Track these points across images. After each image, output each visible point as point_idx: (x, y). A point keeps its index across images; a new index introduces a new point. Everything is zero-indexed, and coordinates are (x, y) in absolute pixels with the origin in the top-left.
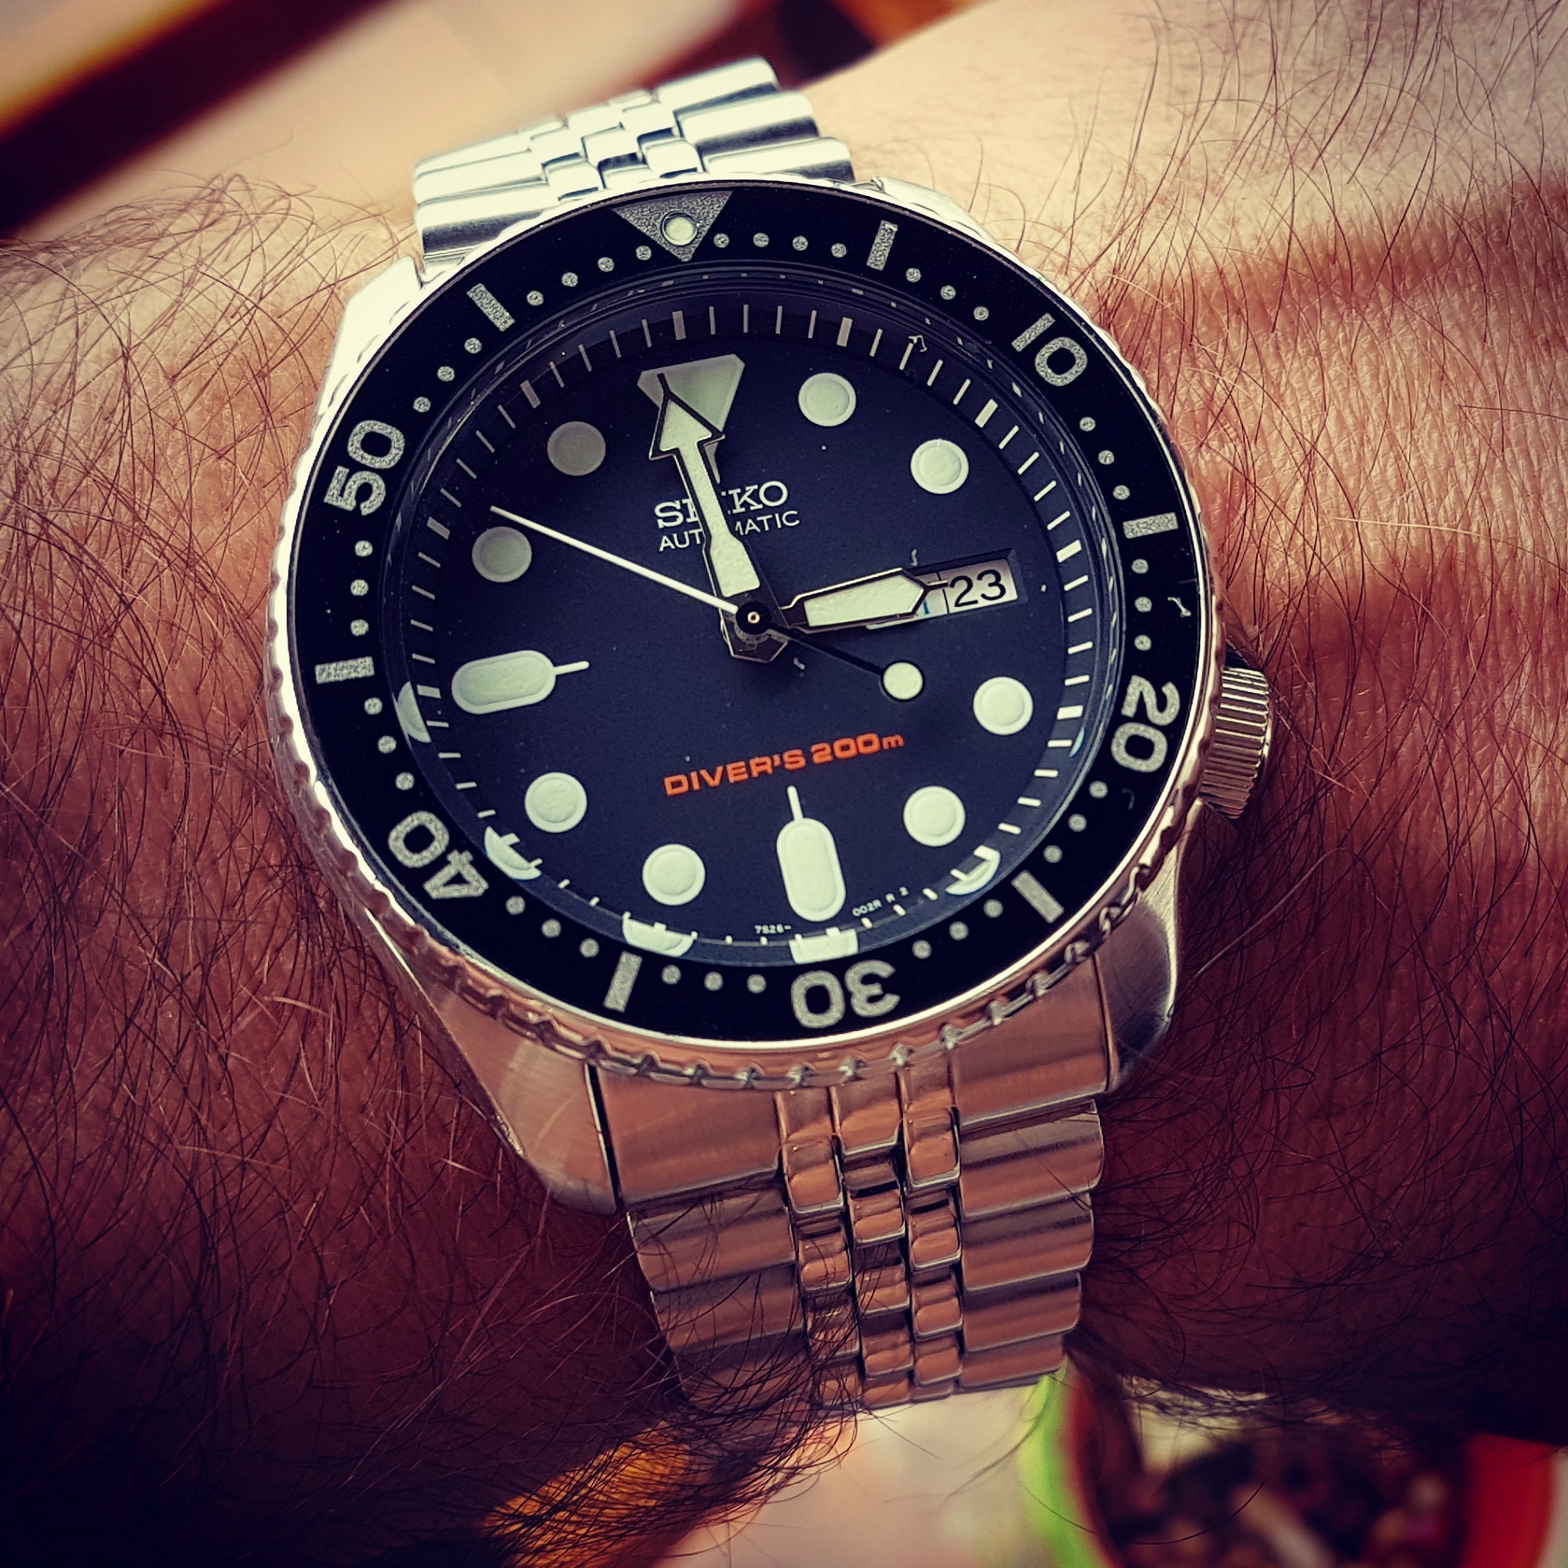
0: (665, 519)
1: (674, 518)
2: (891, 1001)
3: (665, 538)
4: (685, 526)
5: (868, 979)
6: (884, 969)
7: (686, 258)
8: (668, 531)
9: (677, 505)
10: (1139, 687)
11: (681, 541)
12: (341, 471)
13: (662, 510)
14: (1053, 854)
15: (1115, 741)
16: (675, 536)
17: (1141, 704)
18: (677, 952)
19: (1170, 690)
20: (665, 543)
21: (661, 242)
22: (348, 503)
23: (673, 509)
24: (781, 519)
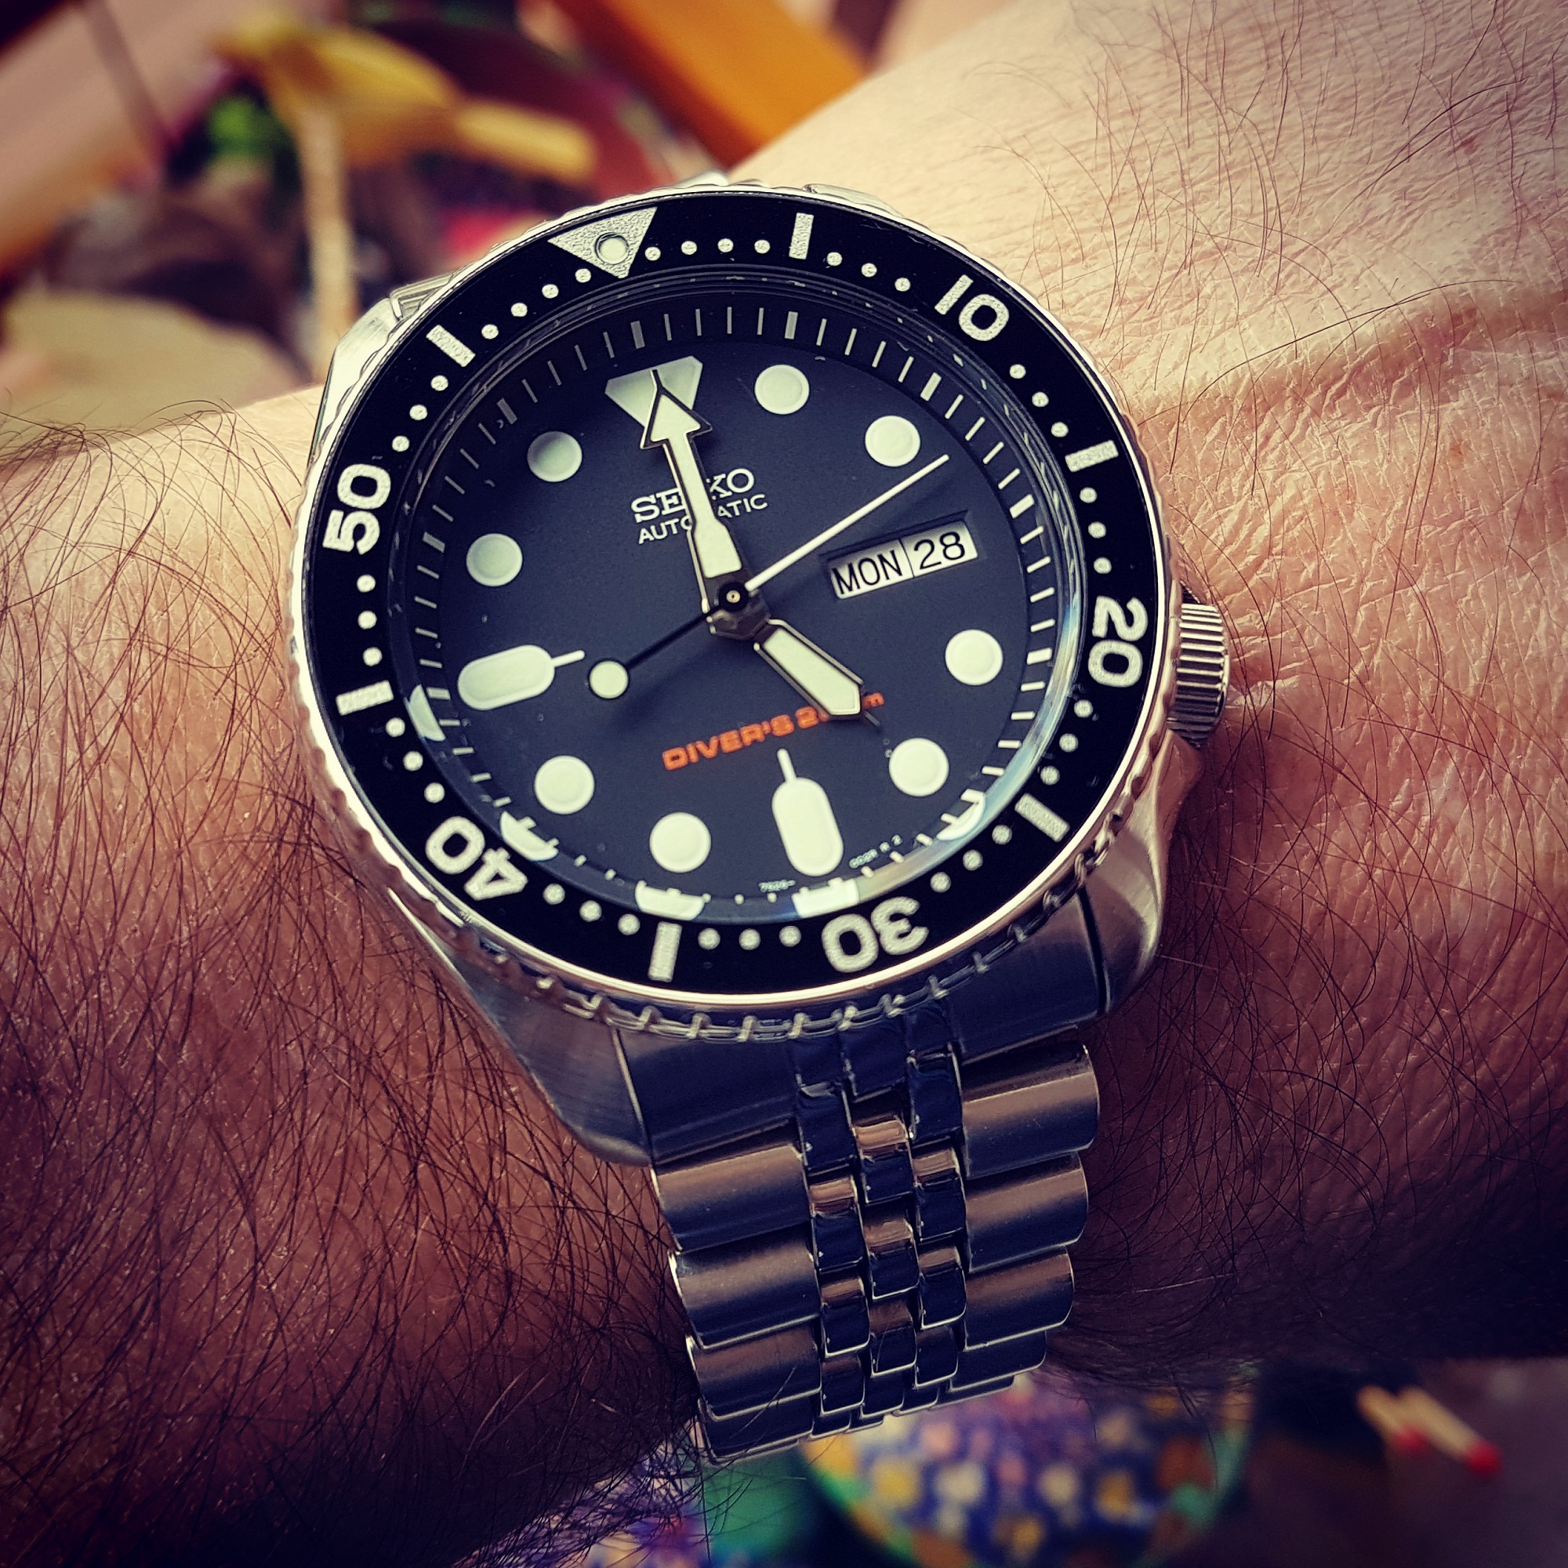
0: (643, 514)
1: (652, 512)
2: (919, 935)
3: (644, 531)
4: (662, 518)
5: (895, 917)
6: (908, 906)
7: (622, 273)
8: (646, 525)
9: (652, 499)
10: (1106, 607)
11: (660, 532)
12: (336, 516)
13: (639, 505)
14: (1050, 776)
15: (1090, 661)
16: (653, 528)
17: (1111, 624)
19: (1136, 606)
20: (644, 535)
21: (598, 264)
22: (345, 544)
23: (649, 503)
24: (749, 504)
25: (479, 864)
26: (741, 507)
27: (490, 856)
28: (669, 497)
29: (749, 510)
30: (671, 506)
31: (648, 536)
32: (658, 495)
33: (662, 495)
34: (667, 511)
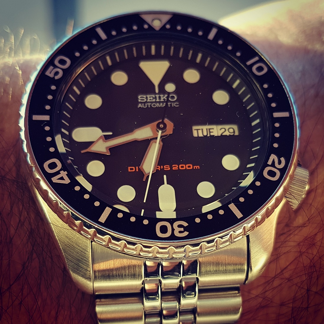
0: (141, 100)
1: (144, 100)
2: (186, 233)
3: (140, 104)
4: (146, 102)
5: (180, 226)
6: (185, 224)
7: (157, 30)
8: (141, 103)
9: (145, 96)
10: (273, 157)
11: (145, 105)
13: (141, 97)
14: (242, 200)
15: (264, 171)
16: (143, 104)
17: (273, 162)
19: (283, 159)
20: (140, 105)
21: (151, 24)
23: (143, 97)
24: (174, 105)
25: (58, 173)
26: (171, 105)
27: (62, 172)
28: (150, 97)
29: (173, 106)
30: (150, 100)
31: (141, 106)
32: (147, 96)
33: (148, 96)
34: (148, 101)
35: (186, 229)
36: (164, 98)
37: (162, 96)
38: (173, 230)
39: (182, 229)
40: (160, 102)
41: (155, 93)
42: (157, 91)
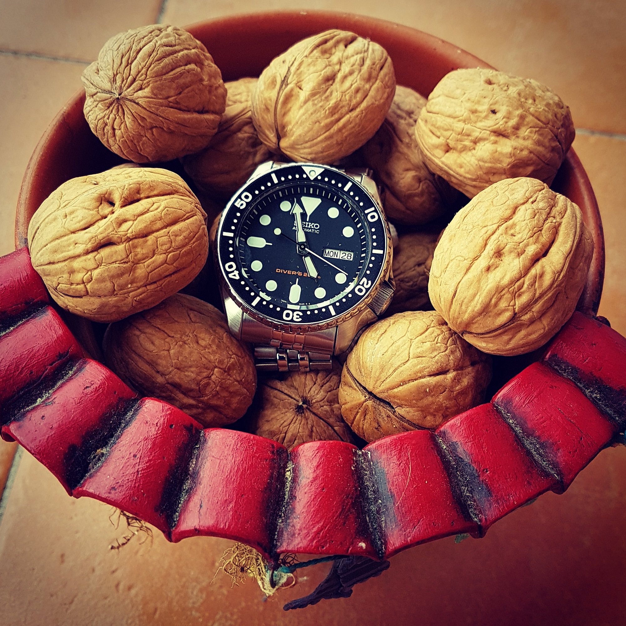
2: (300, 319)
5: (297, 315)
6: (301, 314)
7: (312, 179)
10: (365, 280)
12: (239, 200)
14: (338, 304)
15: (356, 288)
17: (364, 283)
18: (268, 300)
19: (370, 282)
21: (308, 175)
22: (238, 206)
24: (316, 231)
25: (233, 272)
26: (314, 231)
27: (235, 271)
31: (295, 229)
35: (300, 317)
36: (311, 225)
37: (310, 223)
38: (293, 316)
39: (298, 317)
40: (307, 228)
41: (306, 221)
42: (308, 220)
